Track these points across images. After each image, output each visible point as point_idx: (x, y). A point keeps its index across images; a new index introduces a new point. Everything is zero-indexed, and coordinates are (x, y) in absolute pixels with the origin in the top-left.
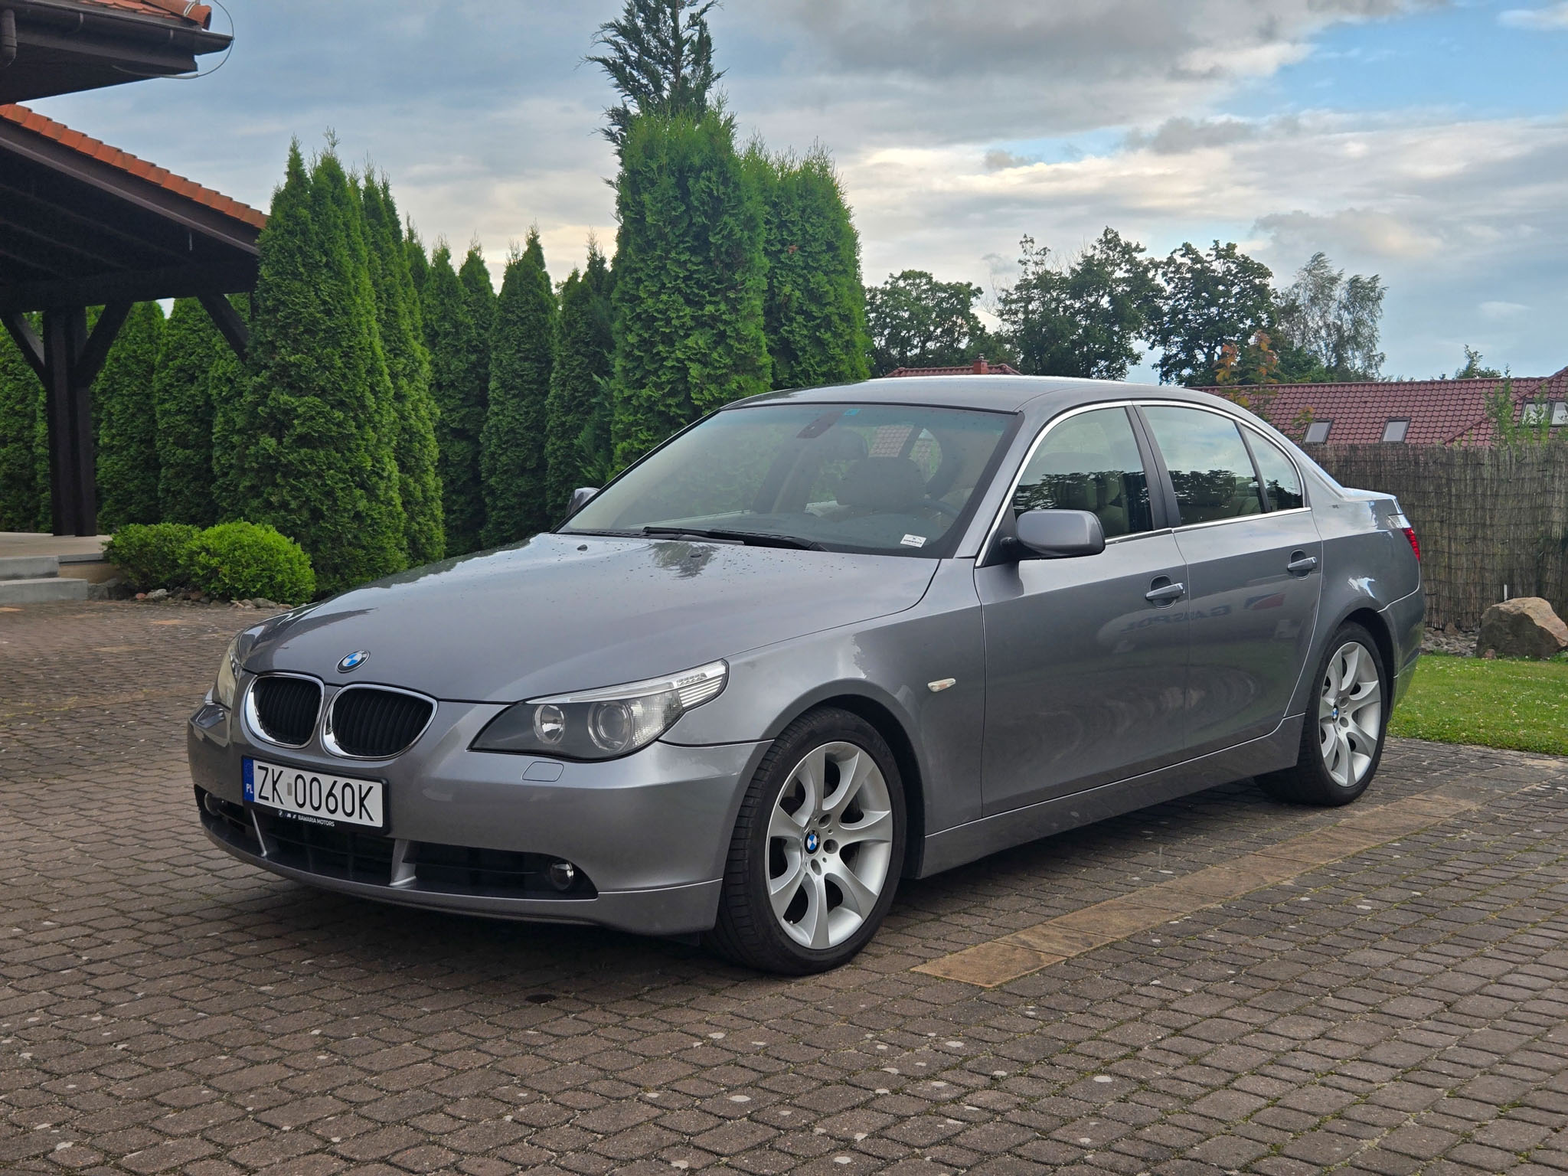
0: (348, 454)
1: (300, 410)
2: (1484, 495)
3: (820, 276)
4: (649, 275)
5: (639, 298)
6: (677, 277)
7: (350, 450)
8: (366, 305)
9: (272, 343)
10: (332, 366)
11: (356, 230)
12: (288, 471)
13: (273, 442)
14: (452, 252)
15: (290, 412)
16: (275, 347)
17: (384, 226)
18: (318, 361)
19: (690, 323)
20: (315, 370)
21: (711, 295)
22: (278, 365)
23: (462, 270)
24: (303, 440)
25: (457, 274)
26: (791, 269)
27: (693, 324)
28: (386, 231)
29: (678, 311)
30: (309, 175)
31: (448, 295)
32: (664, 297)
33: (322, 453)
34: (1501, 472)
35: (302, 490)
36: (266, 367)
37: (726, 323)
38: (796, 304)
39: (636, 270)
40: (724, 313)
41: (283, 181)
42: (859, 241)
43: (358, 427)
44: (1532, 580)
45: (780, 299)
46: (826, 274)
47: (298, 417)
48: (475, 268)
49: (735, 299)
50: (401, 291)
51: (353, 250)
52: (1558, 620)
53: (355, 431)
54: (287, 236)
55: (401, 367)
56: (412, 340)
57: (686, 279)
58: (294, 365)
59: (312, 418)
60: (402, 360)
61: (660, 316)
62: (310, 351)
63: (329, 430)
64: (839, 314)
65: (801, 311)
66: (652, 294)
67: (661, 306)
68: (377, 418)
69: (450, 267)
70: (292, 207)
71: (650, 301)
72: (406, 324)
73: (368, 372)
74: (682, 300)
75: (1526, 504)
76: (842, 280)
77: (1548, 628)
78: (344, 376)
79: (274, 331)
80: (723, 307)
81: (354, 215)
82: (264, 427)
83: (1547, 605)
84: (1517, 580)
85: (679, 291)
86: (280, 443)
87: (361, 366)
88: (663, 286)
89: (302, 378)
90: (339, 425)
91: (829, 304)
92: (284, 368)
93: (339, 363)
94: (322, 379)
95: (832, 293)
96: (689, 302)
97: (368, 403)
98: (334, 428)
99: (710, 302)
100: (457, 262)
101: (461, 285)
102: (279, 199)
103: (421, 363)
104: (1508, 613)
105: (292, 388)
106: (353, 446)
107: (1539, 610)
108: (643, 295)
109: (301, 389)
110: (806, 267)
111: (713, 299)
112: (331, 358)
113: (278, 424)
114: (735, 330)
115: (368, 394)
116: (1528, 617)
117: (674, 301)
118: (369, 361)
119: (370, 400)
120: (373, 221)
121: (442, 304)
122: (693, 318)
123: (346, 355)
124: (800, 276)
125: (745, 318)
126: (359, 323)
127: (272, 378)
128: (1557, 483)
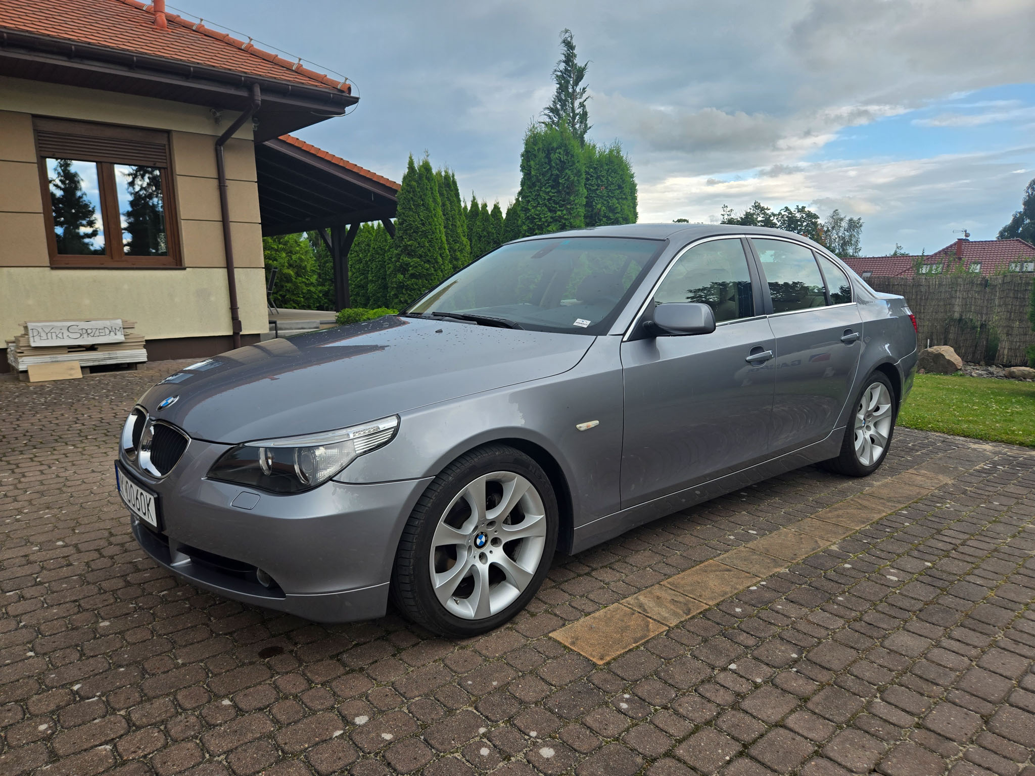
0: (430, 281)
1: (412, 264)
2: (921, 299)
3: (615, 201)
4: (533, 199)
5: (529, 209)
6: (545, 199)
7: (431, 280)
8: (439, 219)
9: (401, 236)
10: (424, 246)
11: (436, 191)
12: (407, 288)
13: (402, 276)
14: (488, 204)
15: (408, 264)
16: (403, 239)
17: (452, 191)
18: (419, 244)
19: (550, 220)
20: (418, 247)
21: (560, 207)
22: (404, 246)
23: (492, 212)
24: (413, 276)
25: (490, 213)
26: (602, 197)
27: (552, 220)
28: (452, 193)
29: (545, 214)
30: (416, 168)
31: (486, 222)
32: (539, 208)
33: (420, 281)
34: (930, 289)
35: (412, 296)
36: (400, 247)
37: (566, 219)
38: (603, 213)
39: (527, 197)
40: (565, 215)
41: (407, 171)
42: (637, 188)
43: (435, 271)
44: (942, 337)
45: (595, 211)
46: (617, 199)
47: (411, 266)
48: (496, 210)
49: (570, 208)
50: (458, 216)
51: (434, 199)
52: (957, 356)
53: (433, 272)
54: (407, 193)
55: (457, 247)
56: (462, 237)
57: (549, 200)
58: (409, 245)
59: (416, 267)
60: (458, 245)
61: (536, 217)
62: (416, 240)
63: (423, 272)
64: (622, 217)
65: (605, 216)
66: (534, 207)
67: (537, 212)
68: (443, 267)
69: (487, 211)
70: (410, 181)
71: (533, 210)
72: (460, 230)
73: (439, 248)
74: (546, 210)
75: (942, 303)
76: (625, 202)
77: (952, 360)
78: (429, 250)
79: (402, 232)
80: (565, 212)
81: (435, 184)
82: (399, 271)
83: (952, 349)
84: (934, 337)
85: (546, 205)
86: (404, 277)
87: (436, 246)
88: (539, 203)
89: (413, 251)
90: (427, 270)
91: (618, 213)
92: (406, 246)
93: (427, 245)
94: (421, 251)
95: (619, 208)
96: (550, 211)
97: (439, 261)
98: (425, 271)
99: (559, 210)
100: (490, 209)
101: (491, 217)
102: (405, 178)
103: (465, 246)
104: (932, 353)
105: (409, 255)
106: (433, 278)
107: (948, 352)
108: (530, 208)
109: (413, 255)
110: (608, 196)
111: (561, 209)
112: (424, 242)
113: (403, 269)
114: (570, 223)
115: (439, 257)
116: (942, 355)
117: (543, 210)
118: (439, 244)
119: (440, 260)
120: (447, 189)
121: (483, 224)
122: (552, 218)
123: (430, 241)
124: (605, 200)
125: (575, 217)
126: (436, 229)
127: (402, 251)
128: (958, 293)
